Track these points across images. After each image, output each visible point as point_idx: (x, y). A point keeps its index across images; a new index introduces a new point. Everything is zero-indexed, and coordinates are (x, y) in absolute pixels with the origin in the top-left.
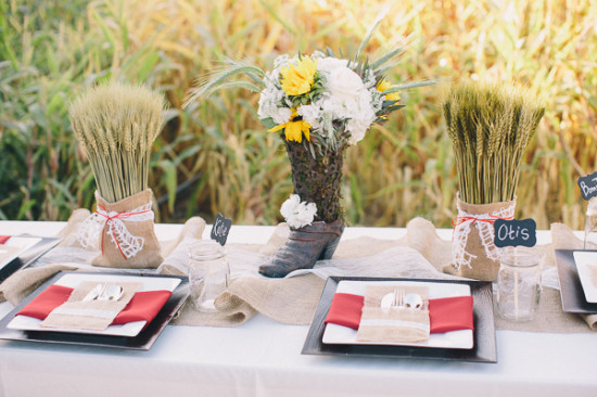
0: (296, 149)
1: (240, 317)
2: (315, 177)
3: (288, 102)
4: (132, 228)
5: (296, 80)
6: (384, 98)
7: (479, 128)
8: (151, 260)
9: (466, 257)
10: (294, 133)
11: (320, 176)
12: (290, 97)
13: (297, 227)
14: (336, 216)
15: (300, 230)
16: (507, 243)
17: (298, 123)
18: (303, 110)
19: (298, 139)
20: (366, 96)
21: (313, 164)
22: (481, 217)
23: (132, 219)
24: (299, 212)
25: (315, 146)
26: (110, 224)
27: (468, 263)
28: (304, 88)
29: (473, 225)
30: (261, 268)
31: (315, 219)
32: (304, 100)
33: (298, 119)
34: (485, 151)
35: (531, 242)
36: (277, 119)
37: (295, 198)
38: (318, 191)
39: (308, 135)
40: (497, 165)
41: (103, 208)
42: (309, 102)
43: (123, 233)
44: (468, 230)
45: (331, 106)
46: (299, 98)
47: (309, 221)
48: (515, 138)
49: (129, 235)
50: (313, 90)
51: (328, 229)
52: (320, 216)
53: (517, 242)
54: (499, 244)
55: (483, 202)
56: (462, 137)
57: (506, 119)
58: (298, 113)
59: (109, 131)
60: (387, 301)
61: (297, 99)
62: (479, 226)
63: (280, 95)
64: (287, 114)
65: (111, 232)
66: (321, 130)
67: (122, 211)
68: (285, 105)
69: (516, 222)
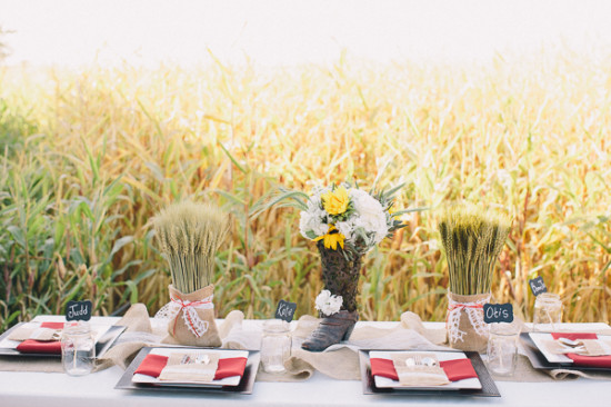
0: (330, 255)
1: (305, 374)
2: (342, 277)
3: (330, 219)
4: (201, 314)
5: (335, 203)
6: (395, 218)
7: (470, 239)
8: (213, 340)
9: (460, 334)
10: (331, 242)
11: (346, 276)
12: (330, 215)
13: (328, 314)
14: (355, 308)
15: (331, 317)
16: (493, 320)
17: (334, 236)
18: (340, 225)
19: (334, 247)
20: (383, 216)
21: (342, 266)
22: (469, 304)
23: (202, 307)
24: (329, 302)
25: (347, 253)
26: (185, 310)
27: (461, 337)
28: (342, 209)
29: (463, 311)
30: (304, 344)
31: (342, 309)
32: (341, 218)
33: (335, 232)
34: (472, 257)
35: (510, 319)
36: (318, 232)
37: (326, 293)
38: (345, 287)
39: (342, 244)
40: (480, 267)
41: (179, 297)
42: (345, 220)
43: (195, 318)
44: (459, 314)
45: (360, 223)
46: (336, 217)
47: (338, 310)
48: (493, 247)
49: (198, 320)
50: (347, 210)
51: (349, 316)
52: (345, 306)
53: (501, 319)
54: (487, 321)
55: (470, 294)
56: (455, 246)
57: (488, 234)
58: (336, 227)
59: (192, 238)
60: (410, 363)
62: (468, 310)
63: (323, 214)
64: (326, 228)
65: (185, 317)
66: (352, 240)
67: (194, 301)
68: (325, 221)
69: (498, 307)
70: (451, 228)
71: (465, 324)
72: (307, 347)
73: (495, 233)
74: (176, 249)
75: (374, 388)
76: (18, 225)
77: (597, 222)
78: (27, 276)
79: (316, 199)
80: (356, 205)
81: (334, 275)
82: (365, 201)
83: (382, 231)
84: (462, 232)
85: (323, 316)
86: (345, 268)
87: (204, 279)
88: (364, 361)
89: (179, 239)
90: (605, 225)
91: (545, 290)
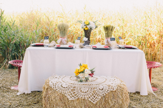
0: (86, 31)
2: (88, 35)
3: (86, 25)
4: (65, 40)
5: (87, 22)
6: (96, 26)
10: (86, 29)
18: (88, 26)
20: (94, 25)
24: (86, 39)
25: (89, 31)
27: (107, 44)
28: (88, 24)
33: (87, 27)
34: (109, 31)
38: (88, 37)
41: (61, 37)
43: (64, 41)
45: (91, 26)
48: (112, 30)
51: (89, 41)
53: (113, 40)
54: (111, 40)
55: (108, 37)
56: (106, 29)
57: (111, 27)
59: (64, 28)
61: (87, 25)
62: (108, 40)
63: (85, 24)
64: (85, 27)
65: (62, 41)
66: (89, 29)
67: (64, 38)
68: (85, 25)
69: (113, 38)
70: (105, 27)
71: (108, 42)
72: (83, 45)
73: (112, 27)
74: (61, 30)
75: (93, 48)
76: (23, 36)
77: (137, 37)
78: (24, 46)
79: (83, 22)
80: (90, 23)
81: (86, 35)
82: (91, 23)
83: (94, 27)
84: (107, 27)
85: (85, 41)
86: (88, 34)
87: (65, 35)
88: (92, 47)
89: (62, 28)
90: (138, 38)
91: (122, 39)
